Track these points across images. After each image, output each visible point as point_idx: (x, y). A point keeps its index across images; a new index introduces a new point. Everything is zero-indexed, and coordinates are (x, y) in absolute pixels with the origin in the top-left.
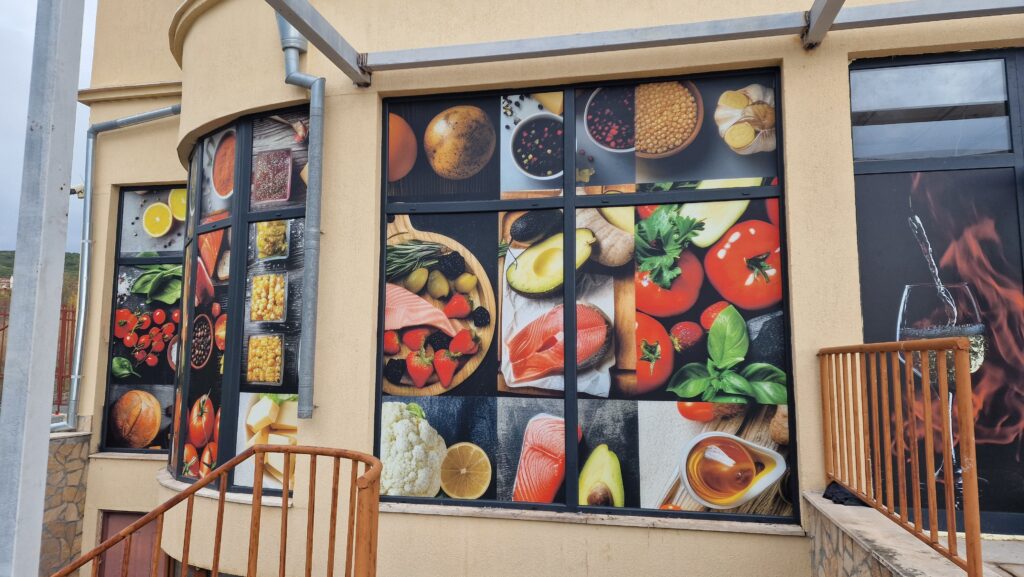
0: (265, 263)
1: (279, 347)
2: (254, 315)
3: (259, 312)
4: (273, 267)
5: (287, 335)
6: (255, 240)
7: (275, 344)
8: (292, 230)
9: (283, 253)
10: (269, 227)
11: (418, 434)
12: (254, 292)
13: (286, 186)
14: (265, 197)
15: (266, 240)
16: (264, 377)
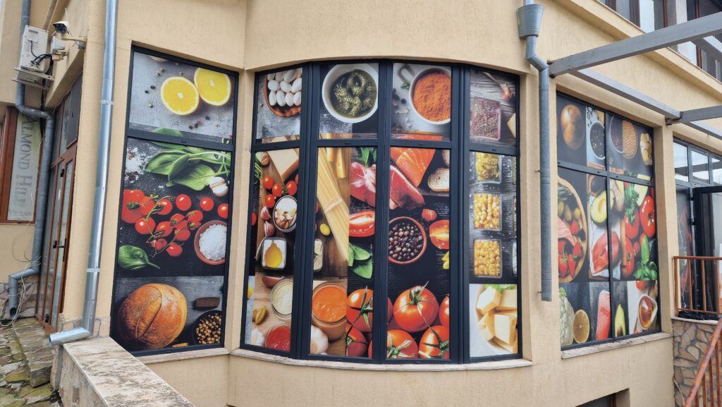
0: (483, 184)
1: (498, 250)
2: (477, 223)
3: (481, 222)
4: (489, 188)
5: (503, 241)
6: (474, 165)
7: (495, 247)
8: (502, 164)
9: (497, 179)
10: (485, 157)
11: (564, 307)
12: (476, 205)
13: (497, 129)
14: (481, 133)
15: (483, 166)
16: (488, 272)
